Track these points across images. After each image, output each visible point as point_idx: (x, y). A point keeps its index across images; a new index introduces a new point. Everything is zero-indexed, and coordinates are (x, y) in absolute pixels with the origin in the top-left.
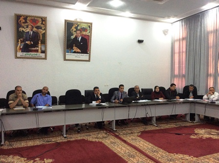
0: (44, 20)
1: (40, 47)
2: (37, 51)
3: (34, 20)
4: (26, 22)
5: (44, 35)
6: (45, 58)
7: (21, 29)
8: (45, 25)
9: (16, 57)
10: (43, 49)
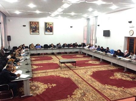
0: (38, 23)
1: (37, 31)
2: (36, 32)
3: (35, 23)
4: (33, 24)
5: (38, 27)
6: (39, 34)
7: (31, 26)
8: (38, 24)
9: (30, 34)
10: (38, 31)
